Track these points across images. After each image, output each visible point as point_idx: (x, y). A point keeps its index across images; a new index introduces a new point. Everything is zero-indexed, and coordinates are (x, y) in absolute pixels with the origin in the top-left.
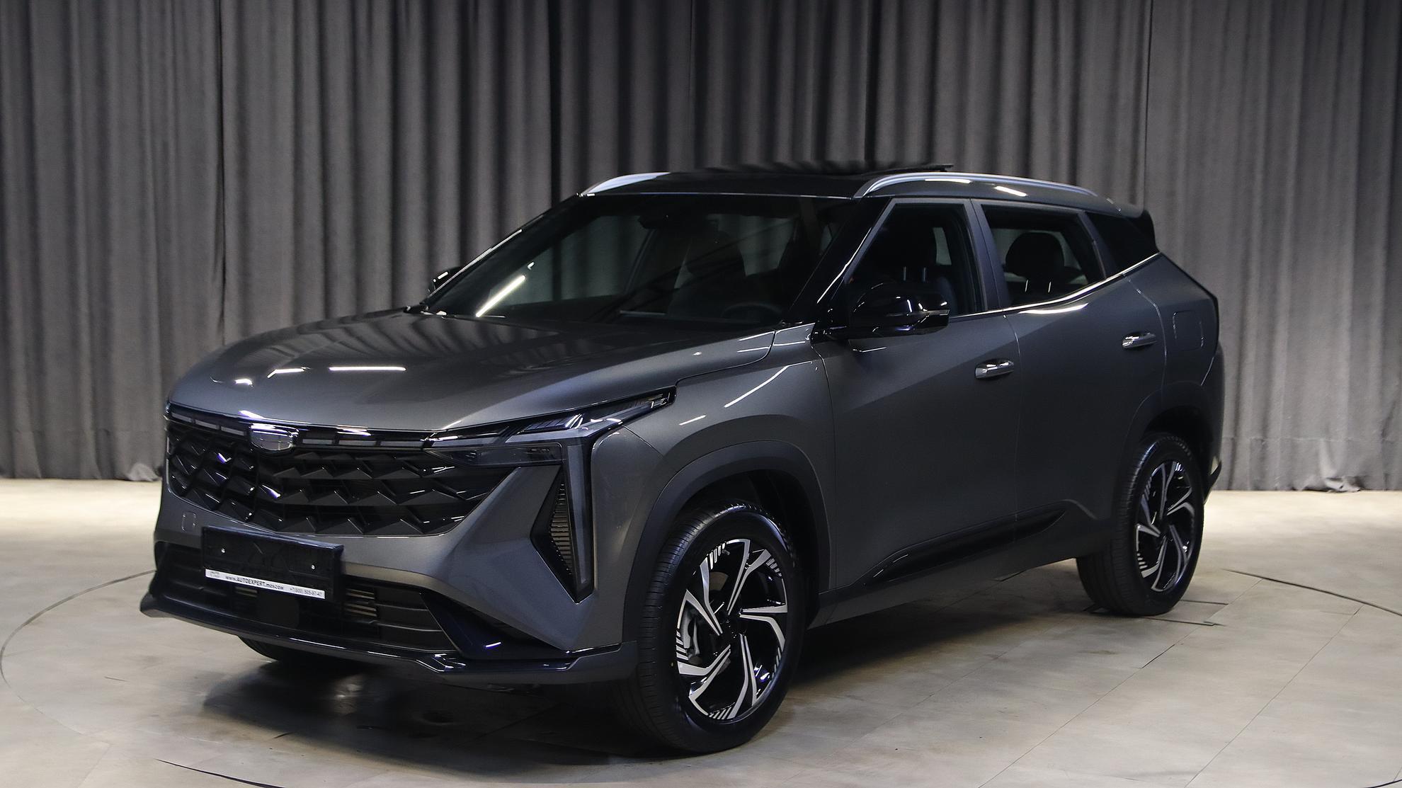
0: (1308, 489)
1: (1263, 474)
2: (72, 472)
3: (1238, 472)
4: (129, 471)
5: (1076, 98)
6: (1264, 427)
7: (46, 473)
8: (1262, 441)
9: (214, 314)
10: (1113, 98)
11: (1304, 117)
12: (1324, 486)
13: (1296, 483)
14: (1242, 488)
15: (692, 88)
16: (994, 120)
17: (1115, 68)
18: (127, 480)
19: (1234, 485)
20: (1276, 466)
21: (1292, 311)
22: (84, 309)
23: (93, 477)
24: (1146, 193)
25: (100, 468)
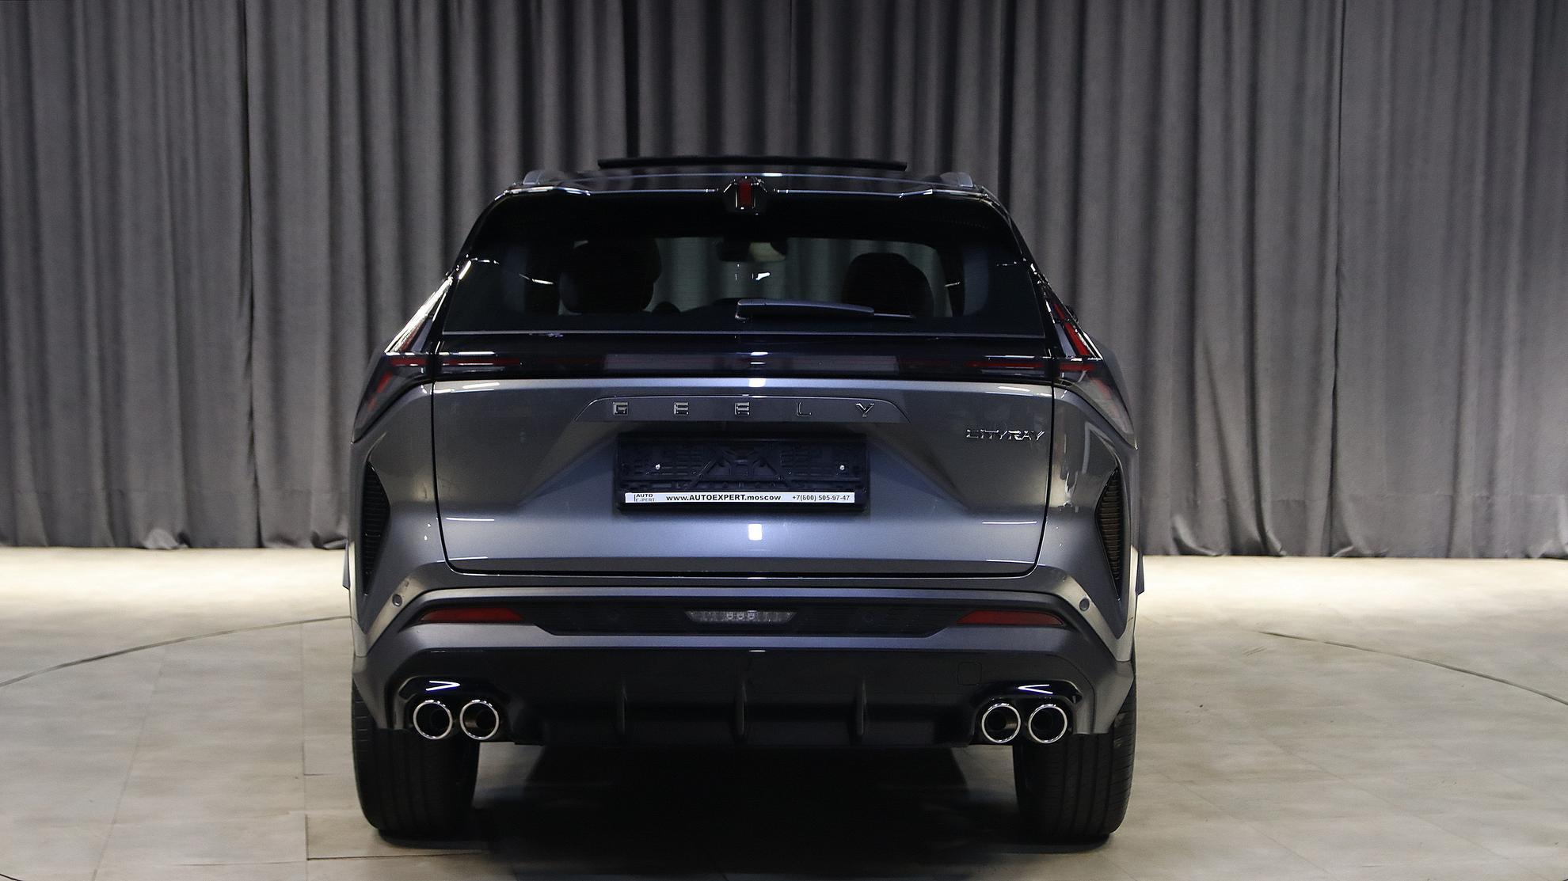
0: (1545, 557)
1: (1489, 539)
2: (80, 538)
3: (1458, 538)
4: (146, 537)
5: (1254, 89)
6: (1491, 483)
7: (53, 541)
8: (1488, 498)
9: (240, 357)
10: (1300, 88)
11: (1534, 105)
12: (1564, 552)
13: (1531, 550)
14: (1463, 556)
15: (793, 85)
16: (1154, 117)
17: (1302, 51)
18: (143, 548)
19: (1453, 552)
20: (1505, 528)
21: (1522, 341)
22: (93, 352)
23: (104, 545)
24: (1340, 201)
25: (114, 535)
